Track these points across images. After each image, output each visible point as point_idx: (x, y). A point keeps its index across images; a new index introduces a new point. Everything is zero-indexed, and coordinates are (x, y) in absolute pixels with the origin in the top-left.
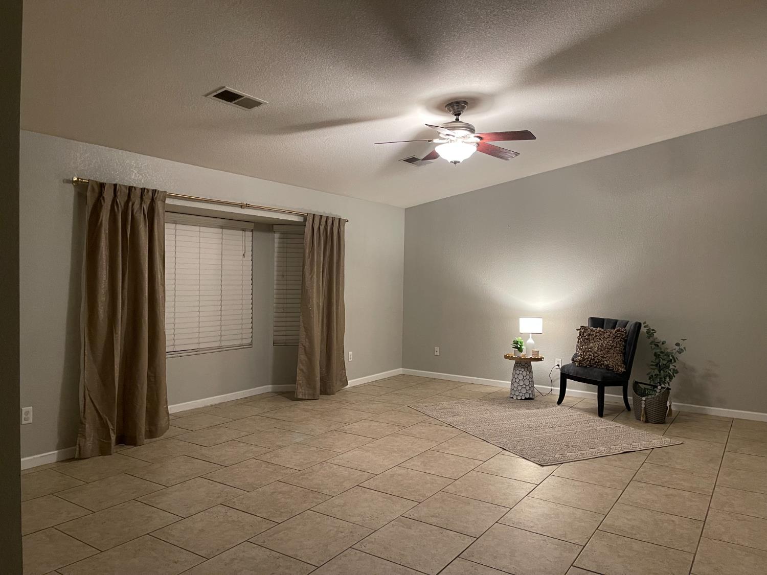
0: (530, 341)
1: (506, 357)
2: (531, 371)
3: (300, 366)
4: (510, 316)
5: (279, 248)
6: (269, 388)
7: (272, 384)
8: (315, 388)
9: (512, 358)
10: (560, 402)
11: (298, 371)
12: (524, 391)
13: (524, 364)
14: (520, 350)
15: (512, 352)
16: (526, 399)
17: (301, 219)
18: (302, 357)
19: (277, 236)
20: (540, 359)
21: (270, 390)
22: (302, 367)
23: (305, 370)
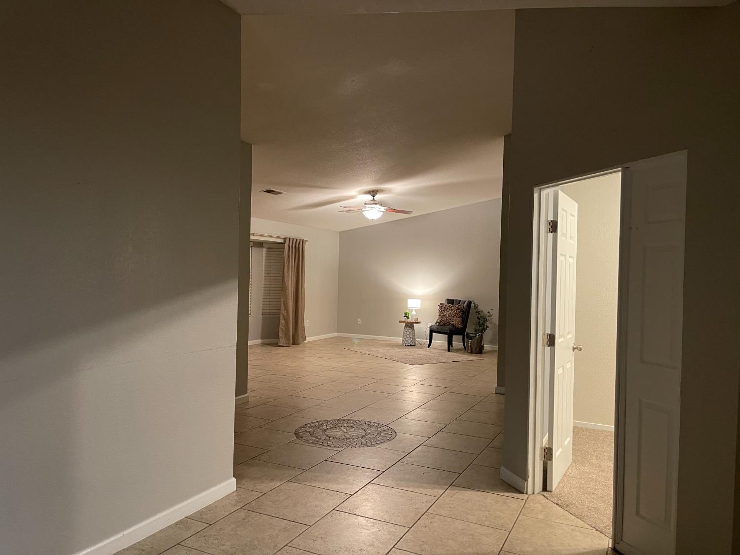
0: (414, 313)
1: (400, 322)
4: (403, 298)
5: (266, 257)
7: (262, 339)
8: (289, 340)
9: (403, 322)
10: (429, 346)
11: (280, 330)
12: (409, 341)
13: (410, 325)
14: (408, 318)
15: (404, 319)
16: (411, 345)
17: (282, 241)
19: (265, 249)
20: (418, 323)
21: (260, 343)
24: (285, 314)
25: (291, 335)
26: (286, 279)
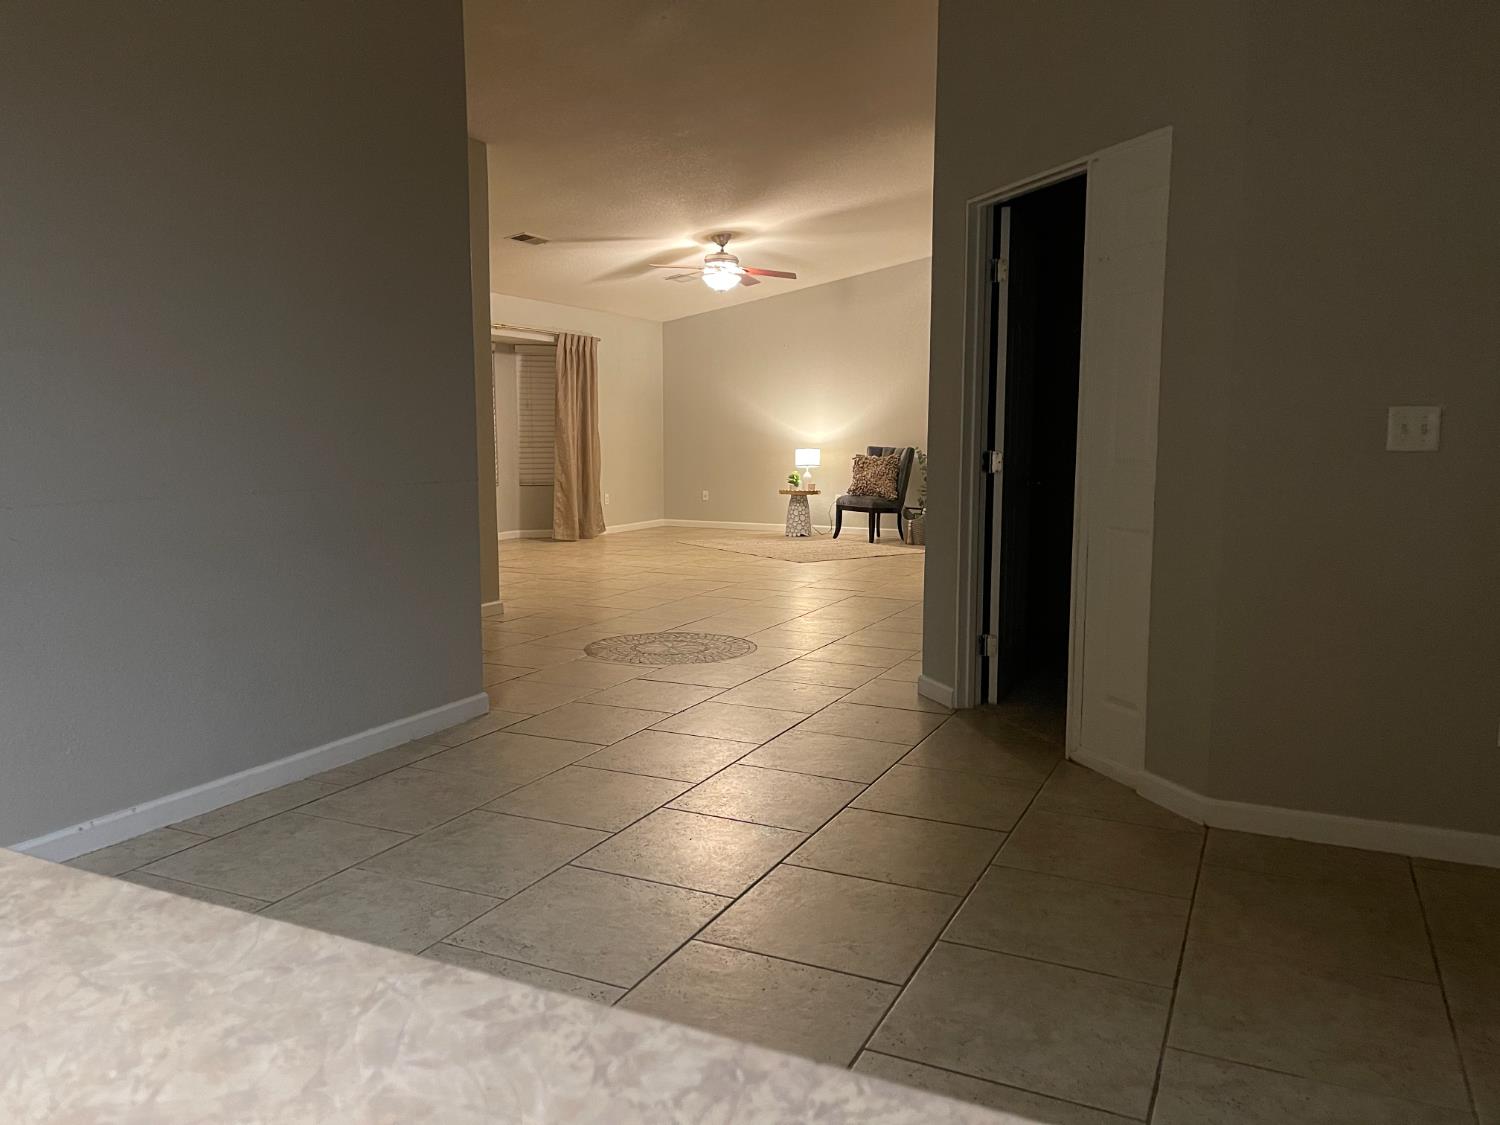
0: (807, 475)
1: (782, 492)
2: (807, 506)
3: (557, 504)
4: (787, 449)
5: (522, 371)
6: (517, 533)
7: (520, 529)
8: (573, 528)
9: (787, 492)
10: (836, 536)
11: (555, 510)
12: (799, 527)
13: (800, 498)
14: (796, 484)
15: (788, 487)
16: (802, 535)
17: (551, 339)
18: (559, 494)
19: (519, 358)
20: (816, 493)
21: (518, 537)
22: (559, 506)
23: (562, 509)
24: (563, 480)
25: (576, 519)
26: (562, 415)
